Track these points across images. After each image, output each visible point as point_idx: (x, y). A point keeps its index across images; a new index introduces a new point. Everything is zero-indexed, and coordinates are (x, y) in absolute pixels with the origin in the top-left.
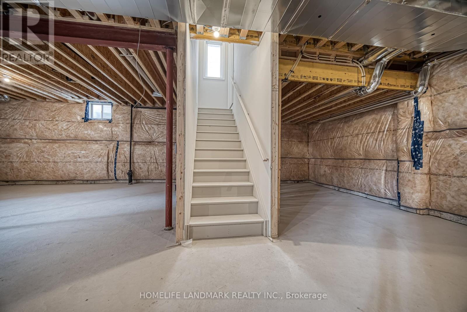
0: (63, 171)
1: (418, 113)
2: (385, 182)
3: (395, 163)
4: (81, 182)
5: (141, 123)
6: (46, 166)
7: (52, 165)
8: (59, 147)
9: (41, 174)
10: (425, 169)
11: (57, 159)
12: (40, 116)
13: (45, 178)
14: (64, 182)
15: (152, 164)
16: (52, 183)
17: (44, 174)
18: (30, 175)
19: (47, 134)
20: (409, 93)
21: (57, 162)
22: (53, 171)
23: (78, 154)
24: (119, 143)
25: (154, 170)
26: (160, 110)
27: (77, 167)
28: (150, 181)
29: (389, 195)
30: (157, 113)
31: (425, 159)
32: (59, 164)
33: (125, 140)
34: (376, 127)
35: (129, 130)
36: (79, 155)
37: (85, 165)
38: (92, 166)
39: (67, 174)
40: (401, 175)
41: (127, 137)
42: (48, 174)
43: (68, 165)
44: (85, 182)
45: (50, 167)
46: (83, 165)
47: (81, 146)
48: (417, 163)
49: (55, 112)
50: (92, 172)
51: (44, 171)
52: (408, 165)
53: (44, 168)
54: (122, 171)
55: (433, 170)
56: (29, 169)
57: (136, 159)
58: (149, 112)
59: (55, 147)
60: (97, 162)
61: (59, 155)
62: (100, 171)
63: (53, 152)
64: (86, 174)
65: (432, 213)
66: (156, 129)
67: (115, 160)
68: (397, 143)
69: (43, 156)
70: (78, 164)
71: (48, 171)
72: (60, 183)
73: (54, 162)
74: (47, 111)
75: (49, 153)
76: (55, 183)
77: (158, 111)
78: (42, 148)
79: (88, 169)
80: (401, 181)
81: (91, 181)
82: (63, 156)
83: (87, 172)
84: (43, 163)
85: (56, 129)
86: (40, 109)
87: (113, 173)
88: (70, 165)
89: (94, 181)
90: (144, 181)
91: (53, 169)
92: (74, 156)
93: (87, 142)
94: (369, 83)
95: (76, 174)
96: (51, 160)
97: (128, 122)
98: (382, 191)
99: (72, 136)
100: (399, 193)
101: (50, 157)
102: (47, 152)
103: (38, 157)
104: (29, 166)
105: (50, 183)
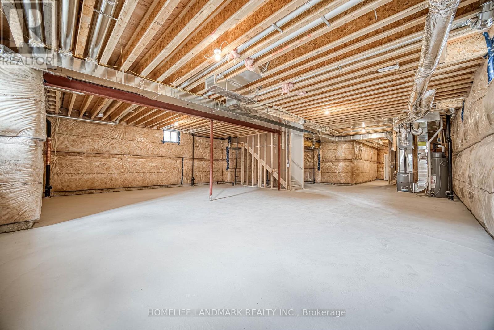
0: (149, 179)
1: (319, 155)
2: (310, 176)
3: (313, 170)
4: (159, 187)
5: (198, 147)
6: (137, 176)
7: (142, 175)
8: (147, 162)
9: (133, 182)
10: (321, 171)
11: (146, 170)
12: (133, 137)
13: (135, 186)
14: (146, 188)
15: (203, 173)
16: (138, 189)
17: (135, 182)
18: (124, 183)
19: (138, 151)
20: (318, 149)
21: (145, 173)
22: (142, 179)
23: (160, 166)
24: (184, 159)
25: (204, 177)
26: (207, 138)
27: (160, 176)
28: (200, 184)
29: (311, 180)
30: (206, 140)
31: (321, 168)
32: (147, 174)
33: (188, 157)
34: (307, 157)
35: (191, 150)
36: (160, 168)
37: (164, 175)
38: (169, 174)
39: (152, 182)
40: (315, 173)
41: (190, 155)
42: (138, 182)
43: (153, 175)
44: (161, 187)
45: (140, 177)
46: (163, 175)
47: (161, 161)
48: (319, 170)
49: (145, 135)
50: (169, 179)
51: (136, 180)
52: (316, 170)
53: (136, 178)
54: (187, 178)
55: (323, 171)
56: (124, 179)
57: (195, 170)
58: (201, 139)
59: (144, 162)
60: (172, 172)
61: (147, 168)
62: (174, 179)
63: (143, 165)
64: (165, 181)
65: (322, 183)
66: (206, 151)
67: (183, 170)
68: (313, 163)
69: (135, 168)
70: (160, 174)
71: (139, 179)
72: (144, 188)
73: (144, 173)
74: (138, 135)
75: (140, 166)
76: (140, 189)
77: (207, 139)
78: (134, 162)
79: (166, 177)
80: (315, 175)
81: (165, 186)
82: (150, 168)
83: (166, 179)
84: (136, 174)
85: (145, 148)
86: (133, 132)
87: (181, 180)
88: (155, 174)
89: (167, 186)
90: (197, 184)
91: (143, 178)
92: (157, 168)
93: (164, 158)
94: (312, 146)
95: (158, 181)
96: (141, 172)
97: (190, 145)
98: (309, 179)
99: (155, 153)
100: (314, 179)
101: (140, 169)
102: (138, 165)
103: (131, 169)
104: (124, 176)
105: (136, 189)
